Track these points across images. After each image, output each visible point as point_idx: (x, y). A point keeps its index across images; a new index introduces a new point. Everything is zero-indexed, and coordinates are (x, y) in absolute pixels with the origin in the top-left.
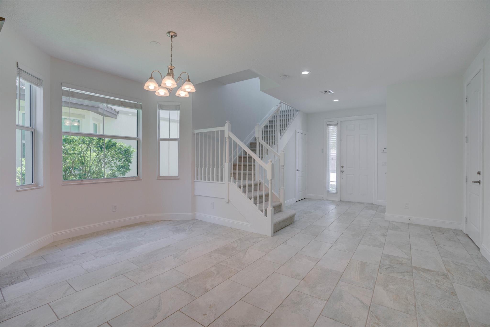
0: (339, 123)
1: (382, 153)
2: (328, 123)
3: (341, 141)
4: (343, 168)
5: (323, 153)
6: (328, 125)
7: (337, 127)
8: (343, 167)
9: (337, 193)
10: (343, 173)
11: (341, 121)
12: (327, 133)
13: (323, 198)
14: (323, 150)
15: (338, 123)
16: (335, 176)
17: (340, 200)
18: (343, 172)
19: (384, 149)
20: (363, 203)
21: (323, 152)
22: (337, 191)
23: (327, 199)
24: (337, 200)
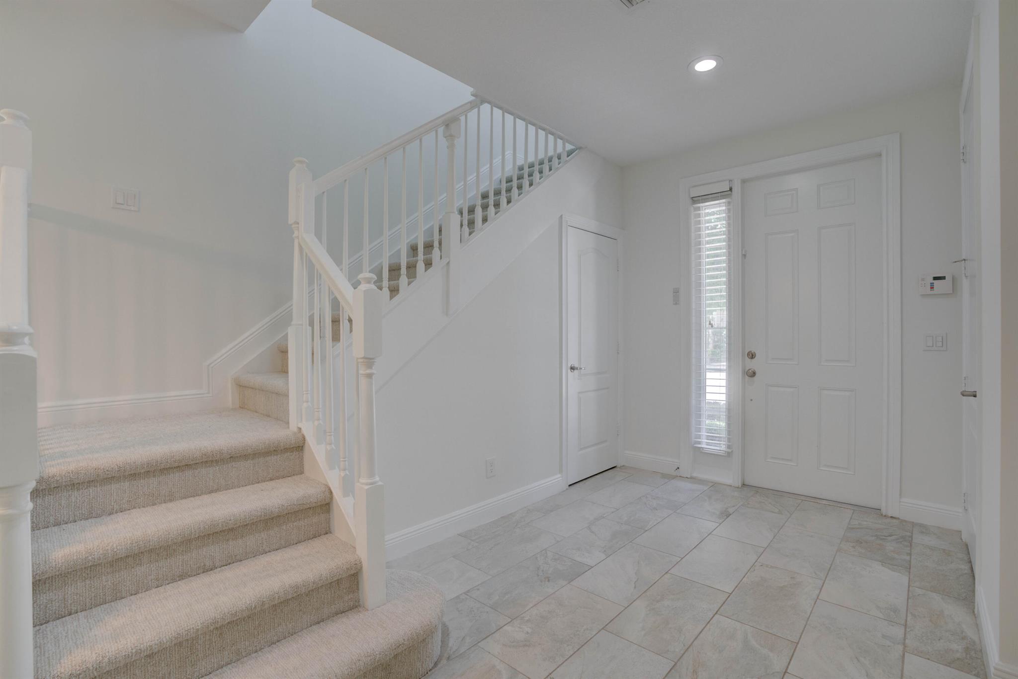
0: (737, 189)
1: (923, 296)
2: (695, 192)
3: (744, 256)
4: (753, 360)
5: (676, 304)
6: (695, 200)
7: (729, 203)
8: (752, 356)
9: (729, 454)
10: (755, 378)
11: (744, 181)
12: (693, 235)
13: (678, 468)
14: (676, 292)
15: (731, 189)
16: (724, 384)
17: (744, 482)
18: (754, 374)
19: (935, 278)
20: (838, 504)
21: (676, 302)
22: (729, 447)
23: (695, 475)
24: (729, 481)
